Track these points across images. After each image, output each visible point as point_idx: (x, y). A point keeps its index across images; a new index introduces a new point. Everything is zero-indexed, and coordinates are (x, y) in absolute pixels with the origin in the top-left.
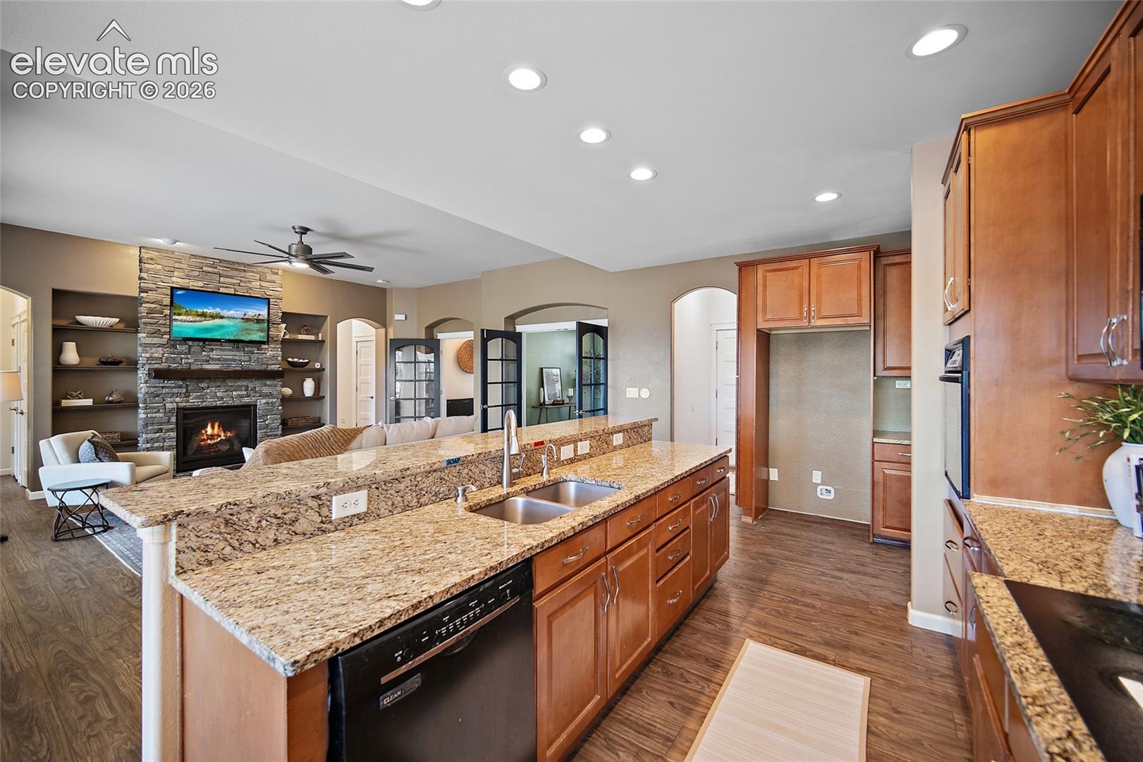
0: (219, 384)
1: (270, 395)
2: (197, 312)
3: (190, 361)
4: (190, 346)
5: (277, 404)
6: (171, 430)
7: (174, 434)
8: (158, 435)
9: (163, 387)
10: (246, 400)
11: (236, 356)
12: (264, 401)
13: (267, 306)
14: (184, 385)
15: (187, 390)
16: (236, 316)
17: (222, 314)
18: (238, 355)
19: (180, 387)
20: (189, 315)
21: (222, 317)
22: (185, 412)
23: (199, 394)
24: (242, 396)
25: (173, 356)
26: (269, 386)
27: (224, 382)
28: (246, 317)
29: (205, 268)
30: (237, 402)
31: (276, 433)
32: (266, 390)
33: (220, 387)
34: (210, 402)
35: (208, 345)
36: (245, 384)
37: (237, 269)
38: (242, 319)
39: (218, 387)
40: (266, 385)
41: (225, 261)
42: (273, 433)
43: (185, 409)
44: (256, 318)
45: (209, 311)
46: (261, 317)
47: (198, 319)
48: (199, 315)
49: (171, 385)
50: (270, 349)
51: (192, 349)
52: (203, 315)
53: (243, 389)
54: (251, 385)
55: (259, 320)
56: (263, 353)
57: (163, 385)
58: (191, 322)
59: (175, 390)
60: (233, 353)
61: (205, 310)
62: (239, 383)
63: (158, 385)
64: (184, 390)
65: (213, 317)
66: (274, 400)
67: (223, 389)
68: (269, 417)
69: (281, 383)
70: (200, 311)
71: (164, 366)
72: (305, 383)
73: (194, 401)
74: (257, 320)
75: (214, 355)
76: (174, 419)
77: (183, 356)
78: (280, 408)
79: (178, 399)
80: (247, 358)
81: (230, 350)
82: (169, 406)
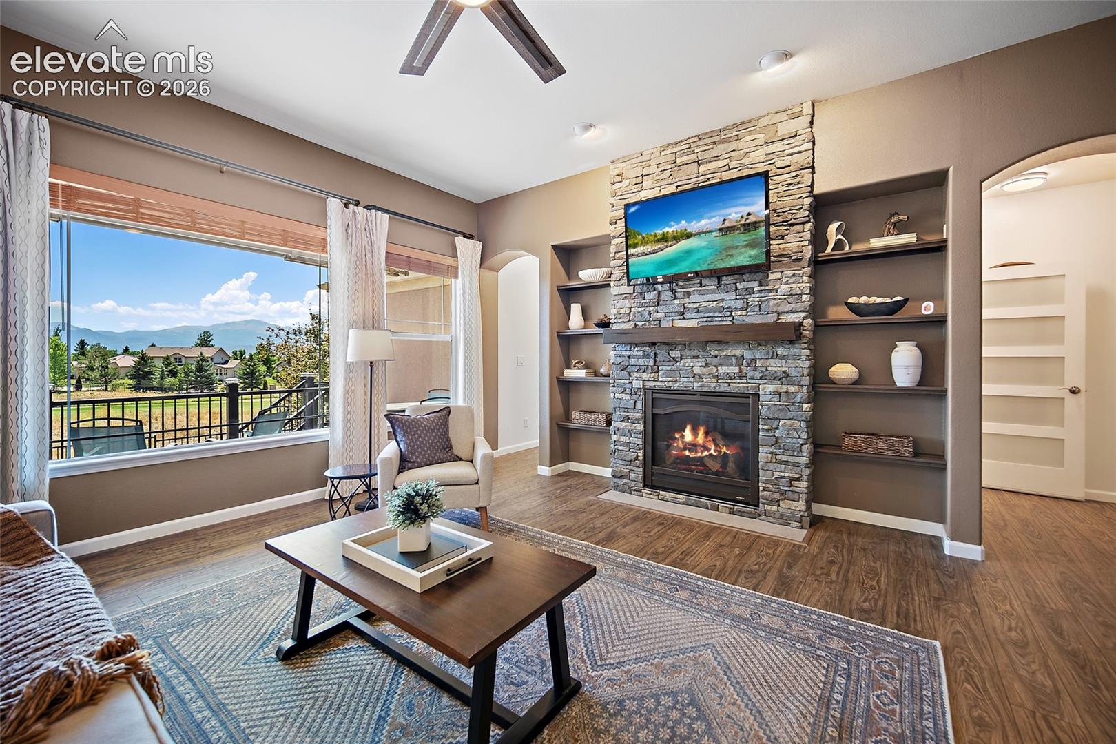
0: (695, 353)
1: (784, 377)
2: (655, 236)
3: (659, 315)
4: (659, 292)
5: (798, 399)
6: (636, 420)
7: (640, 427)
8: (624, 424)
9: (629, 357)
10: (739, 385)
11: (722, 300)
12: (771, 388)
13: (764, 193)
14: (652, 354)
15: (655, 361)
16: (710, 227)
17: (689, 231)
18: (728, 298)
19: (647, 356)
20: (646, 243)
21: (689, 236)
22: (656, 396)
23: (669, 368)
24: (731, 377)
25: (640, 309)
26: (783, 357)
27: (704, 349)
28: (727, 224)
29: (679, 161)
30: (723, 387)
31: (797, 459)
32: (775, 366)
33: (698, 357)
34: (683, 383)
35: (682, 287)
36: (738, 352)
37: (725, 141)
38: (721, 230)
39: (694, 357)
40: (774, 356)
41: (707, 133)
42: (790, 459)
43: (653, 391)
44: (743, 222)
45: (671, 229)
46: (752, 219)
47: (658, 246)
48: (659, 241)
49: (636, 353)
50: (785, 280)
51: (663, 297)
52: (664, 239)
53: (734, 361)
54: (748, 355)
55: (748, 224)
56: (770, 291)
57: (628, 353)
58: (650, 253)
59: (642, 362)
60: (721, 296)
61: (666, 230)
62: (728, 352)
63: (624, 353)
64: (651, 362)
65: (677, 238)
66: (792, 389)
67: (702, 361)
68: (782, 422)
69: (808, 352)
70: (659, 232)
71: (630, 325)
72: (893, 353)
73: (663, 380)
74: (744, 225)
75: (690, 303)
76: (639, 405)
77: (651, 308)
78: (805, 406)
79: (645, 375)
80: (739, 304)
81: (712, 292)
82: (637, 384)
